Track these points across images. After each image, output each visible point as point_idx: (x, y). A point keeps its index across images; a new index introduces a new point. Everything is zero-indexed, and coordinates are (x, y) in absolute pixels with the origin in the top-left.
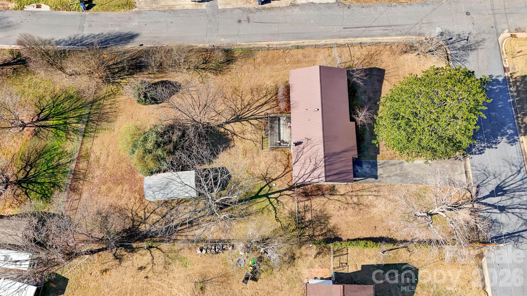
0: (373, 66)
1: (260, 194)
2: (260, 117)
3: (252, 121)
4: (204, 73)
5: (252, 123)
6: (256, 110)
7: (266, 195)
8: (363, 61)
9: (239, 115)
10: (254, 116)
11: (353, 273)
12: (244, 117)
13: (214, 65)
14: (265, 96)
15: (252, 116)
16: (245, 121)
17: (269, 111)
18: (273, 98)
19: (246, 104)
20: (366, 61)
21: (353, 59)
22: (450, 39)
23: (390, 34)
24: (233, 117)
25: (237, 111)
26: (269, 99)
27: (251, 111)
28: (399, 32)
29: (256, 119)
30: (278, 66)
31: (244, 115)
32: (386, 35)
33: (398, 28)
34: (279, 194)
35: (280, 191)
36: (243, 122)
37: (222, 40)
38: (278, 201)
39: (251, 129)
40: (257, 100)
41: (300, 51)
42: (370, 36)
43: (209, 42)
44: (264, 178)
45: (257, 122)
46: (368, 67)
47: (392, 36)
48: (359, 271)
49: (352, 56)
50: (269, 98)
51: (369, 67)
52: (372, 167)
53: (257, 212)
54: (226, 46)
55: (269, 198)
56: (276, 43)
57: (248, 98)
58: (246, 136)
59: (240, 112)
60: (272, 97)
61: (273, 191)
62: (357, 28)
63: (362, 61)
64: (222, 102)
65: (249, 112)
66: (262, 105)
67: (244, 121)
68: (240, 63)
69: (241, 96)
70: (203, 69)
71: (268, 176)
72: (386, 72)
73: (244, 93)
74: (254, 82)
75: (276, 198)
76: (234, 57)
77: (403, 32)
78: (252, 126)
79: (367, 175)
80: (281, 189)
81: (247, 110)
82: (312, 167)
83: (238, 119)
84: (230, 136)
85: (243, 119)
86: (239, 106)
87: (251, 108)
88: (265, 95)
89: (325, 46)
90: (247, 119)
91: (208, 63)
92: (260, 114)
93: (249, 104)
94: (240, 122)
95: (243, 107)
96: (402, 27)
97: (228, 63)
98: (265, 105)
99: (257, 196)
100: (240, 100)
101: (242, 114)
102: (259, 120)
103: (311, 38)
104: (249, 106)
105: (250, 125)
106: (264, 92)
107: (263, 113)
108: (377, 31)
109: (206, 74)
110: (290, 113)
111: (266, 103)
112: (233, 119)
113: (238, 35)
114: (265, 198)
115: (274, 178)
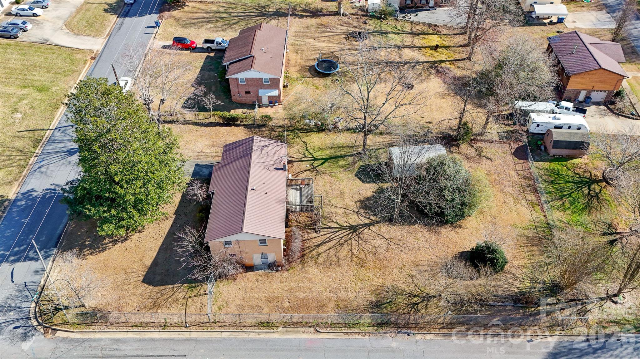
0: (158, 289)
1: (323, 161)
2: (325, 230)
3: (336, 225)
4: (412, 289)
5: (336, 224)
6: (332, 237)
7: (316, 159)
8: (170, 297)
9: (353, 233)
10: (334, 232)
11: (239, 109)
12: (346, 230)
13: (401, 301)
14: (320, 254)
15: (337, 232)
16: (345, 225)
17: (315, 235)
18: (308, 251)
19: (345, 246)
20: (165, 297)
21: (184, 301)
22: (18, 327)
23: (110, 342)
24: (360, 231)
25: (357, 238)
26: (313, 250)
27: (338, 237)
28: (94, 344)
29: (330, 228)
30: (301, 295)
31: (348, 233)
32: (118, 340)
33: (91, 353)
34: (303, 159)
35: (301, 161)
36: (348, 224)
37: (394, 345)
38: (304, 155)
39: (337, 218)
40: (331, 250)
41: (263, 318)
42: (144, 340)
43: (417, 342)
44: (318, 172)
45: (329, 224)
46: (165, 287)
47: (108, 338)
48: (233, 109)
49: (184, 306)
50: (315, 251)
51: (163, 287)
52: (199, 172)
53: (326, 149)
54: (386, 333)
55: (313, 157)
56: (304, 336)
57: (344, 252)
58: (343, 210)
59: (353, 236)
60: (311, 251)
61: (308, 162)
62: (162, 356)
63: (172, 297)
64: (379, 249)
65: (341, 236)
66: (324, 243)
67: (347, 226)
68: (360, 302)
69: (353, 256)
70: (415, 296)
71: (314, 174)
72: (142, 278)
73: (350, 260)
74: (336, 273)
75: (306, 157)
76: (370, 313)
77: (87, 344)
78: (335, 221)
79: (206, 166)
80: (301, 163)
81: (344, 238)
82: (267, 149)
83: (354, 229)
84: (362, 211)
85: (347, 229)
86: (354, 243)
87: (338, 240)
88: (321, 256)
89: (223, 324)
90: (342, 227)
91: (409, 305)
92: (326, 233)
93: (342, 245)
94: (352, 225)
95: (349, 242)
96: (86, 353)
97: (378, 304)
98: (320, 242)
99: (326, 160)
100: (354, 251)
101: (349, 234)
102: (327, 227)
103: (244, 341)
104: (341, 243)
105: (338, 221)
106: (321, 260)
107: (322, 233)
108: (130, 348)
109: (410, 288)
110: (286, 232)
111: (319, 246)
112: (361, 228)
113: (369, 351)
114: (317, 158)
115: (308, 172)
